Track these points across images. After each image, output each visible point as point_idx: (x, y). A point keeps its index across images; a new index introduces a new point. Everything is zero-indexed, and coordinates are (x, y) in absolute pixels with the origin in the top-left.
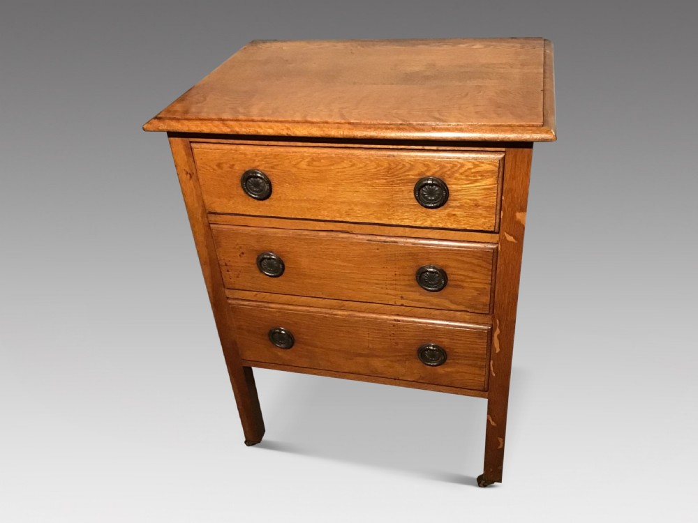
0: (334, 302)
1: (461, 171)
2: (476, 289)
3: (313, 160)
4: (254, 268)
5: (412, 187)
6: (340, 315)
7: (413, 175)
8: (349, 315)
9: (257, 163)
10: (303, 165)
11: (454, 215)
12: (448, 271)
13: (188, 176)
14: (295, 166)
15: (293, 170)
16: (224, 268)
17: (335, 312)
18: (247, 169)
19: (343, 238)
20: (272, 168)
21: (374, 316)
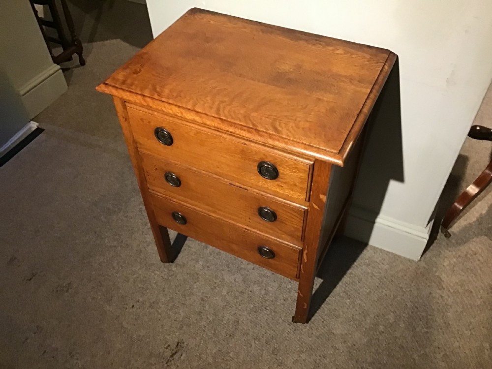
0: (211, 209)
1: (286, 164)
2: (294, 227)
3: (197, 133)
4: (163, 179)
5: (257, 164)
6: (213, 217)
7: (257, 158)
8: (219, 218)
9: (164, 125)
10: (192, 134)
11: (282, 186)
12: (277, 214)
13: (124, 119)
14: (187, 133)
15: (186, 135)
16: (146, 173)
17: (211, 214)
18: (158, 126)
19: (215, 178)
20: (174, 130)
21: (233, 222)
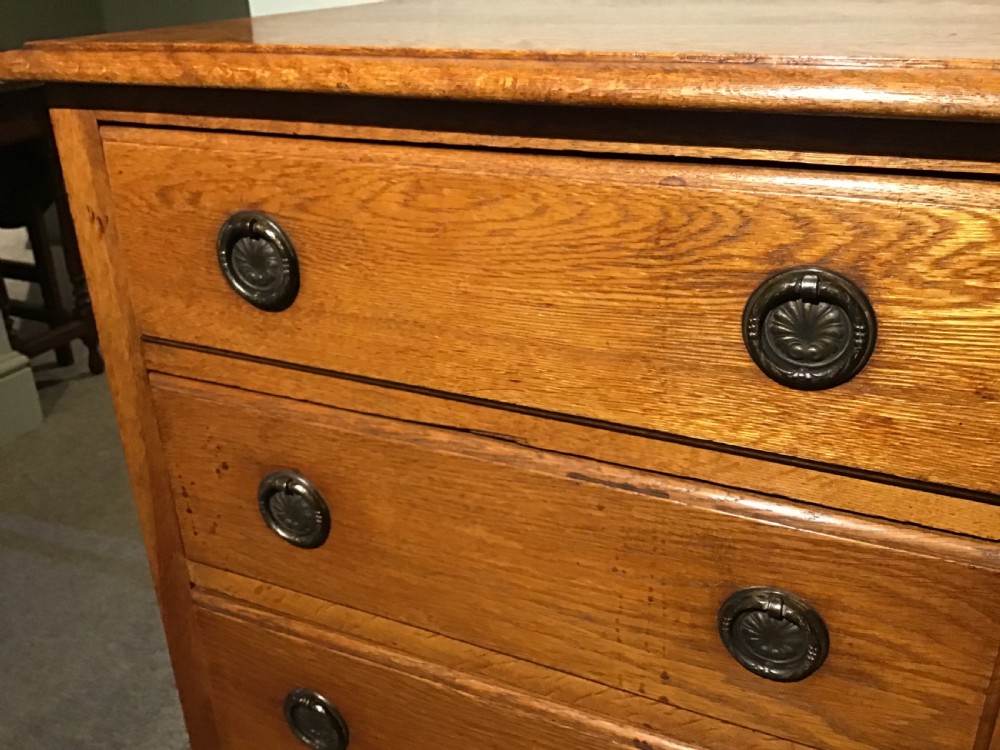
0: (463, 650)
1: (937, 252)
2: (929, 700)
3: (418, 186)
4: (252, 511)
5: (736, 304)
6: (475, 692)
7: (746, 257)
8: (500, 698)
9: (259, 193)
10: (391, 203)
11: (888, 421)
12: (835, 620)
13: (97, 226)
14: (364, 204)
15: (362, 218)
16: (181, 501)
17: (463, 679)
18: (235, 210)
19: (496, 457)
20: (301, 207)
21: (574, 714)
